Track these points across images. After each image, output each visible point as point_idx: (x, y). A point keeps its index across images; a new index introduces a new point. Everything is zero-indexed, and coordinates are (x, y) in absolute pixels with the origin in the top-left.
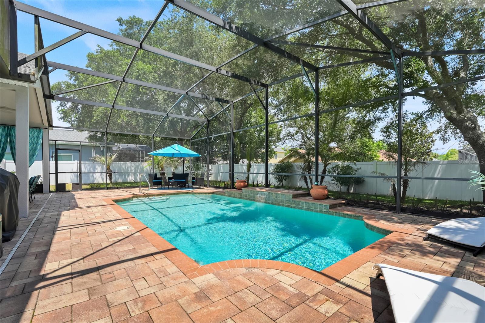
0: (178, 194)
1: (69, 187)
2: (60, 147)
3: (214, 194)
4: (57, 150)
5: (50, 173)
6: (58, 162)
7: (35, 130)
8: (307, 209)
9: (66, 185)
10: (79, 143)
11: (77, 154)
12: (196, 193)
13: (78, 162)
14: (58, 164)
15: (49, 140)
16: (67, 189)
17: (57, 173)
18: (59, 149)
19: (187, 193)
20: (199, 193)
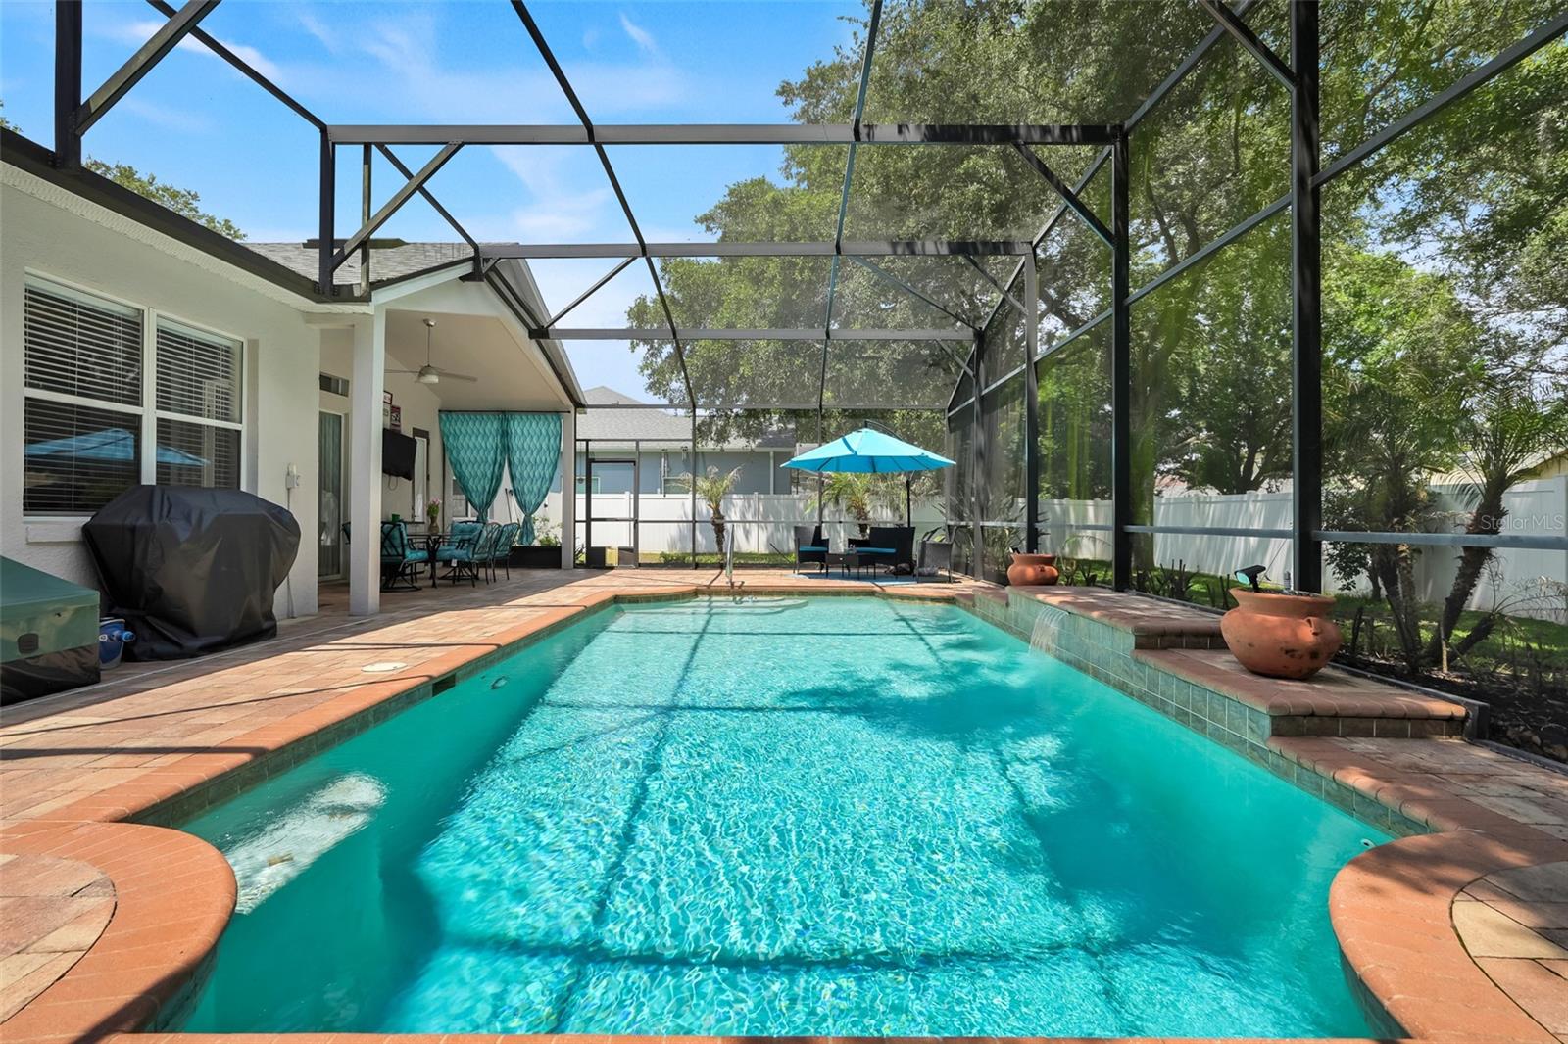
0: (838, 593)
1: (612, 558)
2: (596, 457)
3: (954, 603)
4: (590, 462)
5: (576, 521)
6: (593, 496)
7: (549, 417)
8: (1181, 716)
9: (608, 551)
10: (634, 443)
11: (627, 473)
12: (891, 597)
13: (632, 496)
14: (593, 502)
15: (576, 440)
16: (608, 562)
17: (589, 520)
18: (593, 461)
19: (872, 594)
20: (902, 598)
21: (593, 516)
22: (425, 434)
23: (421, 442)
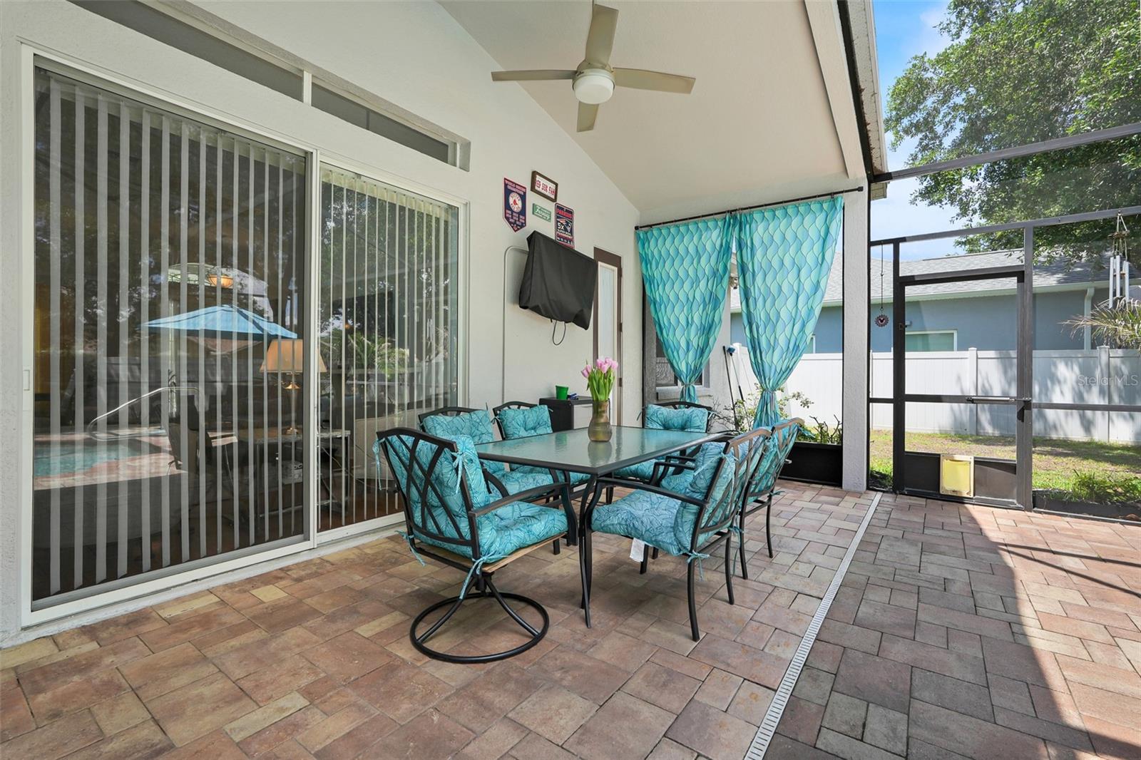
5: (870, 400)
7: (815, 207)
14: (908, 365)
16: (948, 485)
17: (900, 399)
21: (908, 391)
22: (615, 260)
23: (605, 273)
